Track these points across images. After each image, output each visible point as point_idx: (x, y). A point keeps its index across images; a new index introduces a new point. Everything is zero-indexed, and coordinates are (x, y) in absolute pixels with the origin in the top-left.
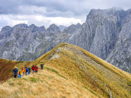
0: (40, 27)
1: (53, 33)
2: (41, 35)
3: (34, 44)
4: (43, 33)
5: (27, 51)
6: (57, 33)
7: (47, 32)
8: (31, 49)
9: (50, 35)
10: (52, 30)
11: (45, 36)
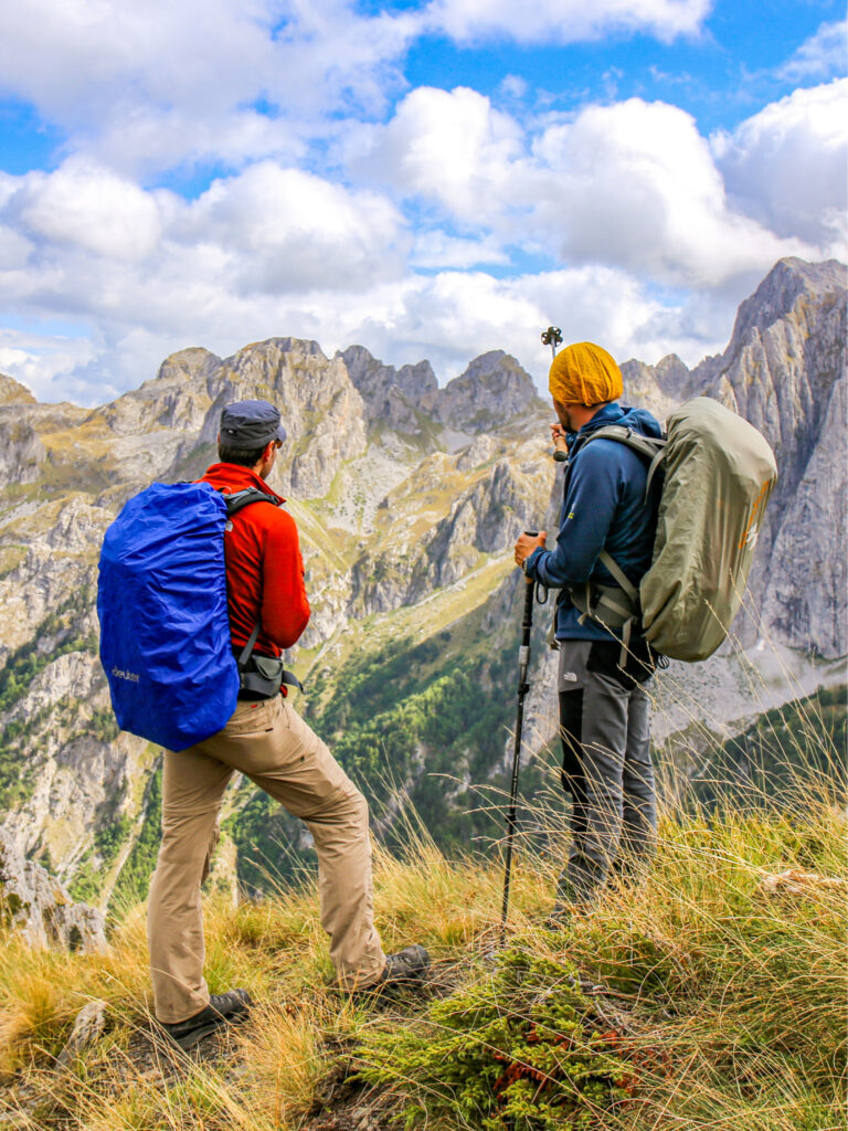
0: (406, 367)
1: (493, 409)
2: (414, 420)
3: (366, 475)
4: (429, 407)
5: (318, 518)
6: (524, 415)
7: (458, 401)
8: (351, 508)
9: (473, 423)
10: (489, 385)
11: (440, 428)
